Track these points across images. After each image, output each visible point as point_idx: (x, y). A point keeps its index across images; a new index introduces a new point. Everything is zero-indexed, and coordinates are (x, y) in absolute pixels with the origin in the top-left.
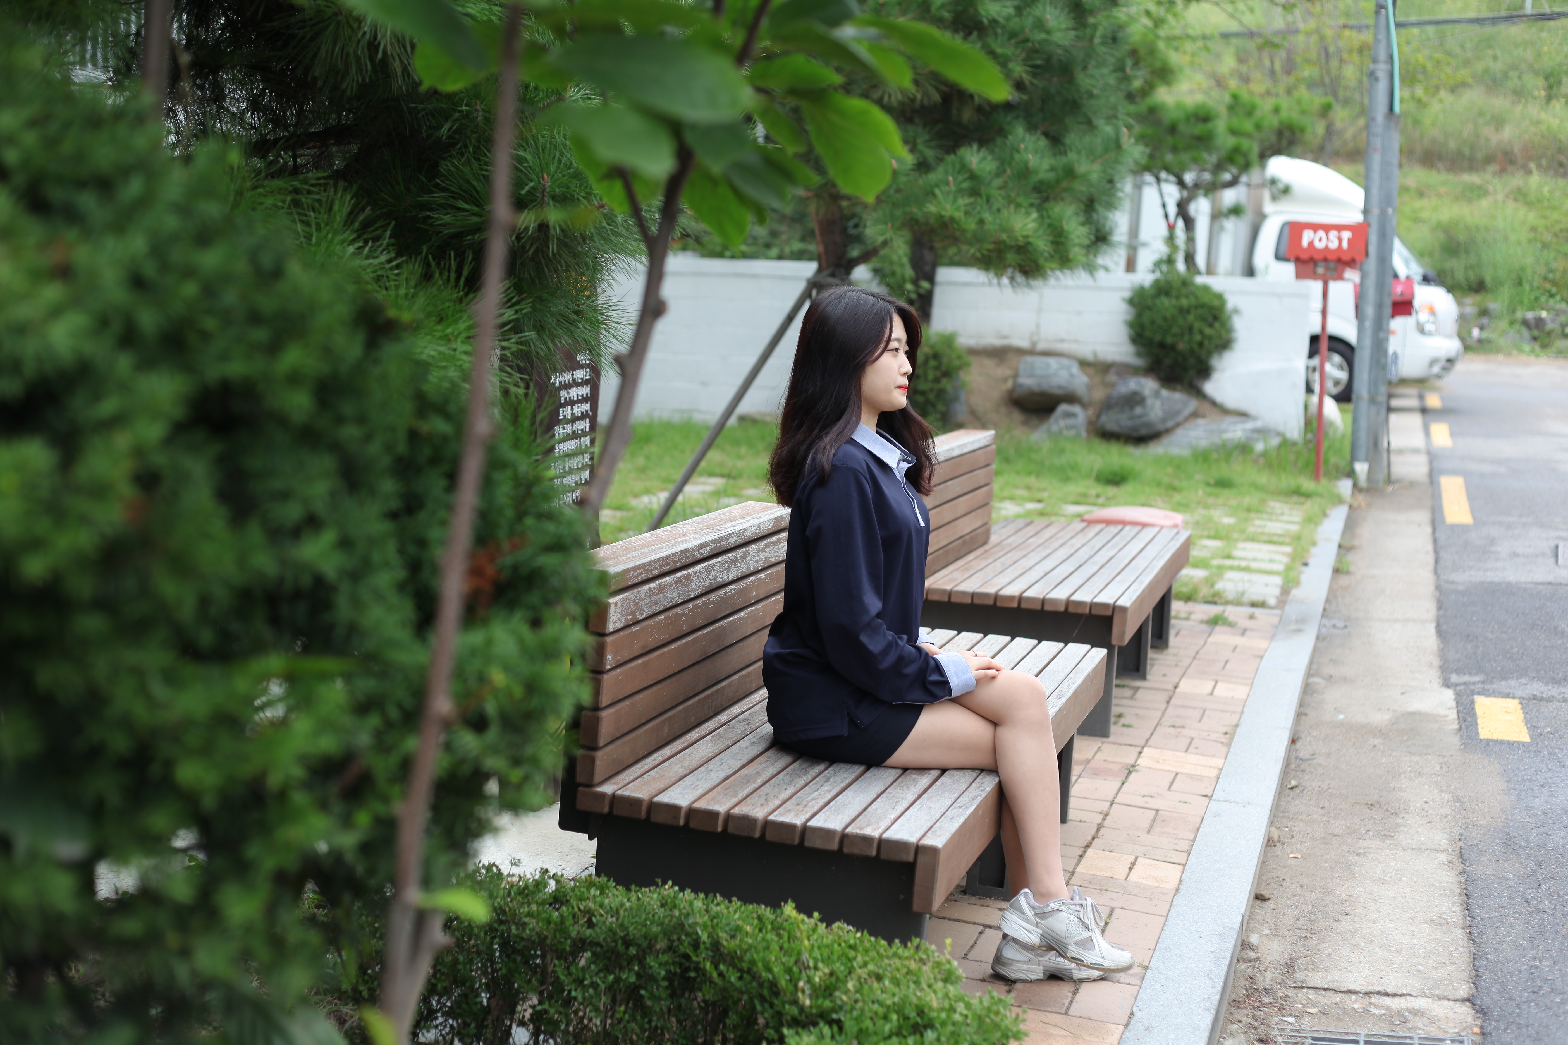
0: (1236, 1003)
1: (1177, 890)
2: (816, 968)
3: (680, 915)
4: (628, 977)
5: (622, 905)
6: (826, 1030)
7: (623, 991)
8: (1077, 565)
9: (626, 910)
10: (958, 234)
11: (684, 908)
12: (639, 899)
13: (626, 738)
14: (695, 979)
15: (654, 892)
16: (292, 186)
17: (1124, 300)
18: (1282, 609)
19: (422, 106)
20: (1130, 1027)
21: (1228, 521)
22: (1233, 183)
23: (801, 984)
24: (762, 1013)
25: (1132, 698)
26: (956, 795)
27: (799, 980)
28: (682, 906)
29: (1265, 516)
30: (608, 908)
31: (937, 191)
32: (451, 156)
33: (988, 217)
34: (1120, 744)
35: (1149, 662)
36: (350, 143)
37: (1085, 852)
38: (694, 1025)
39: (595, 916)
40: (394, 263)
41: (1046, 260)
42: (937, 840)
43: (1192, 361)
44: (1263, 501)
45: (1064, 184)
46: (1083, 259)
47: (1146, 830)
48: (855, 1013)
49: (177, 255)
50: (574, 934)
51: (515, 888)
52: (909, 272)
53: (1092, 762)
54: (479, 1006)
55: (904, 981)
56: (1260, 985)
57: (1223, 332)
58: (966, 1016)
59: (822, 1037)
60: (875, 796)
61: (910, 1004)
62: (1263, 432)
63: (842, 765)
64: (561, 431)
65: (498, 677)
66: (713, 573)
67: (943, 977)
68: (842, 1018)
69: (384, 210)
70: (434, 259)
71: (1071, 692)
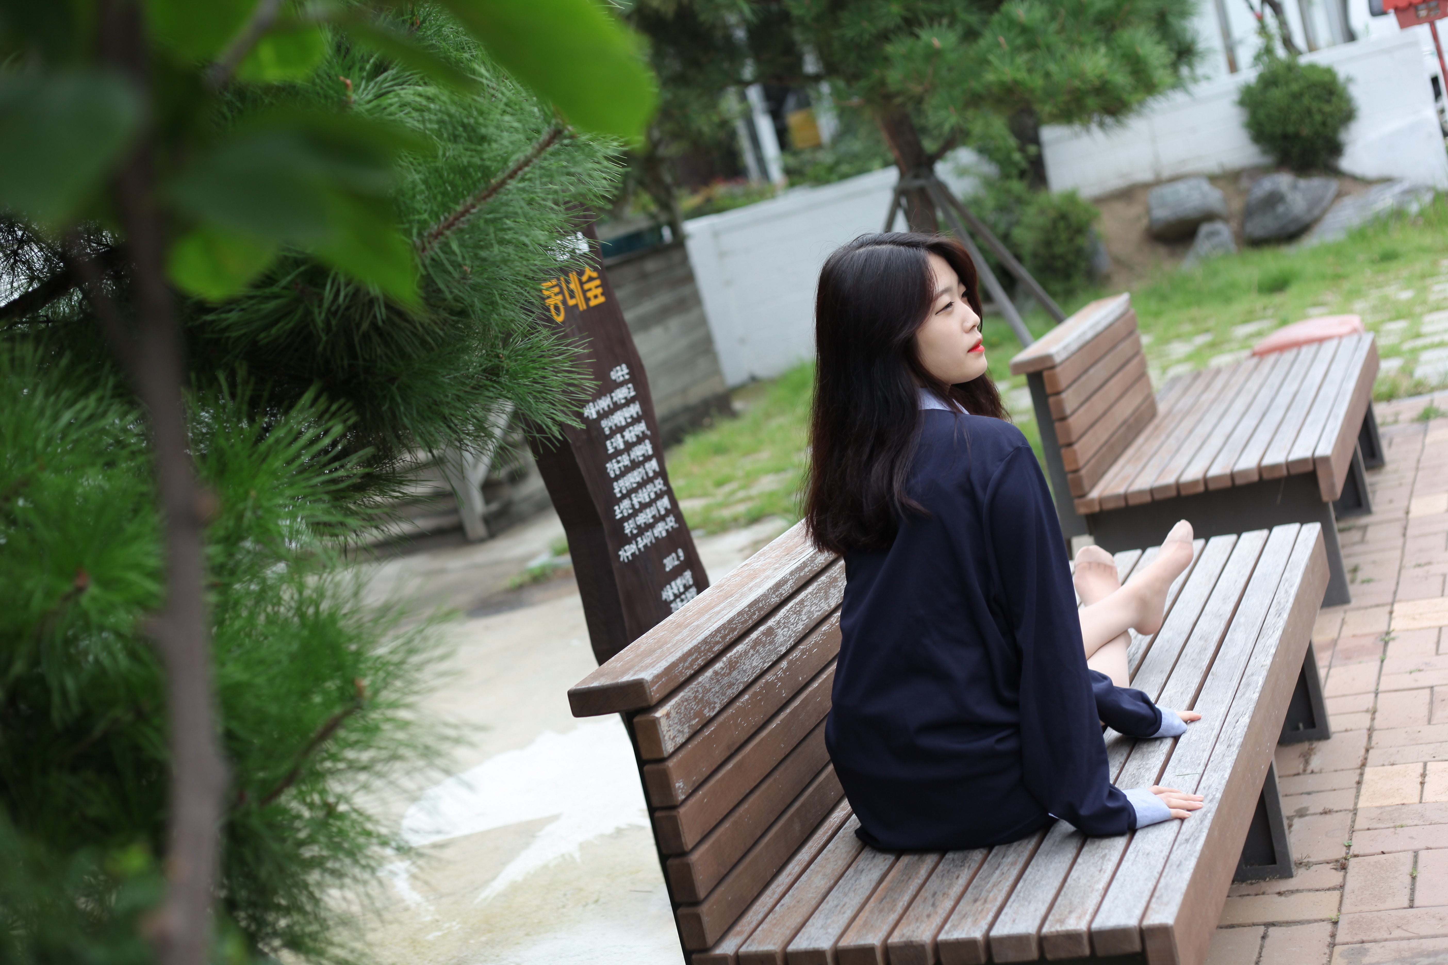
17: (1234, 103)
21: (1406, 295)
25: (1363, 541)
29: (1441, 279)
31: (991, 57)
33: (1053, 67)
34: (1366, 608)
35: (1369, 489)
37: (1362, 775)
41: (1130, 92)
42: (1166, 911)
43: (1320, 143)
44: (1435, 263)
45: (1127, 6)
46: (1170, 80)
47: (1426, 719)
52: (1012, 142)
53: (1340, 642)
57: (1343, 105)
62: (1413, 192)
64: (616, 466)
66: (805, 610)
71: (1291, 600)
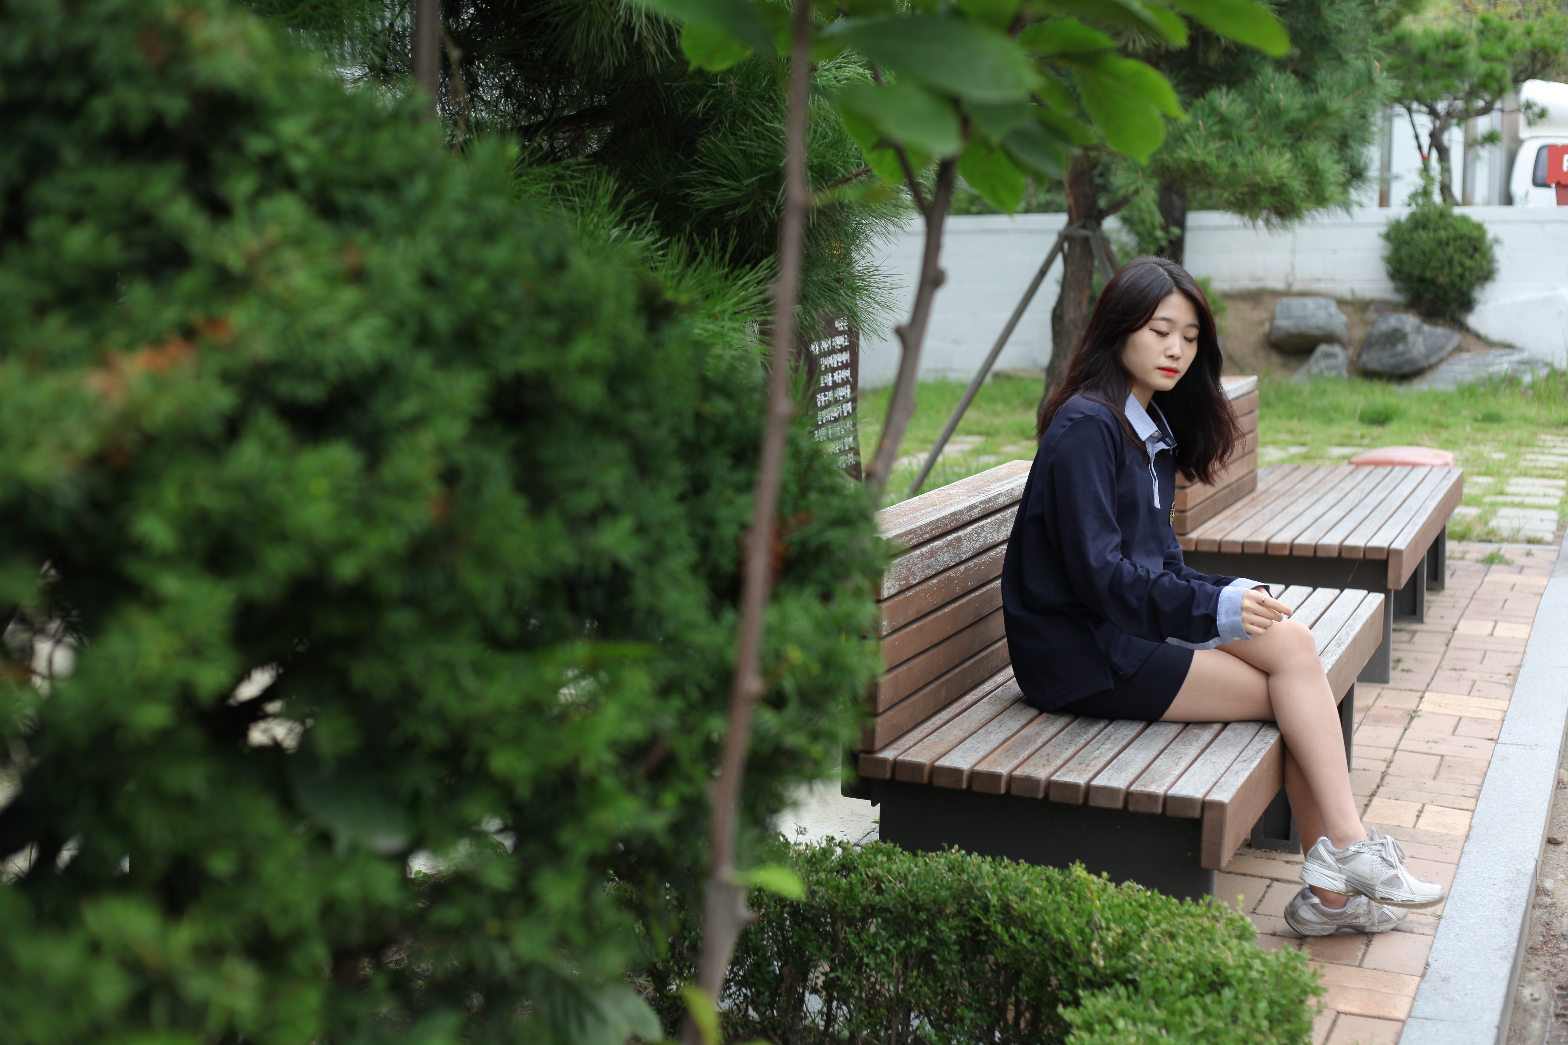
0: (1533, 950)
1: (1467, 837)
2: (1108, 929)
3: (968, 879)
4: (919, 943)
5: (910, 870)
6: (1122, 991)
7: (914, 956)
8: (1348, 510)
9: (914, 875)
10: (1210, 179)
11: (972, 872)
12: (926, 864)
13: (905, 704)
14: (986, 942)
15: (940, 857)
16: (555, 172)
17: (1380, 235)
18: (1560, 544)
19: (677, 84)
20: (1426, 978)
21: (1498, 456)
22: (1486, 110)
23: (1094, 945)
24: (1055, 975)
25: (1410, 642)
26: (1240, 749)
27: (1091, 941)
28: (970, 870)
29: (1537, 450)
30: (896, 873)
31: (1187, 137)
32: (706, 133)
33: (1240, 159)
34: (1401, 690)
35: (1425, 604)
36: (604, 125)
37: (1370, 801)
38: (987, 987)
39: (884, 883)
40: (659, 244)
41: (1302, 200)
42: (1223, 795)
43: (1453, 294)
44: (1534, 434)
45: (1317, 122)
46: (1339, 197)
47: (1432, 776)
48: (1150, 973)
49: (466, 251)
50: (863, 901)
51: (802, 857)
52: (1159, 219)
53: (1372, 709)
54: (772, 975)
55: (1197, 939)
56: (1557, 931)
57: (1484, 263)
58: (1263, 973)
59: (1118, 997)
60: (1157, 752)
61: (1206, 963)
62: (1530, 363)
63: (1122, 722)
64: (823, 399)
65: (795, 655)
66: (984, 534)
67: (1238, 933)
68: (1138, 978)
69: (645, 190)
70: (698, 236)
71: (1350, 639)
